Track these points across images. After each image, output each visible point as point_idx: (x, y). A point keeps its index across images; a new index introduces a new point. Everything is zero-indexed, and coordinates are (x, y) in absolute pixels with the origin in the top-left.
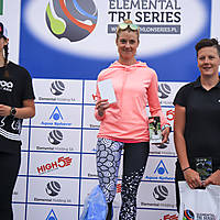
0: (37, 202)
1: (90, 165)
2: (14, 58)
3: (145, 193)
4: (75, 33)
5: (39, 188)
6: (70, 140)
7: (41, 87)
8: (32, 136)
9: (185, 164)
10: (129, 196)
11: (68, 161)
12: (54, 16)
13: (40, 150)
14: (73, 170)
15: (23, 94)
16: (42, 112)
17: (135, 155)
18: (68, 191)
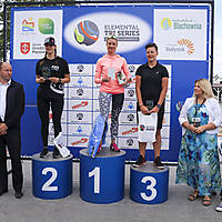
0: (73, 123)
1: (97, 106)
2: (59, 54)
3: (122, 117)
4: (88, 42)
5: (73, 116)
6: (87, 93)
7: (72, 68)
8: (69, 91)
9: (141, 104)
10: (115, 119)
11: (86, 104)
12: (78, 33)
13: (73, 98)
14: (88, 108)
15: (64, 72)
16: (74, 80)
17: (118, 100)
18: (87, 118)
